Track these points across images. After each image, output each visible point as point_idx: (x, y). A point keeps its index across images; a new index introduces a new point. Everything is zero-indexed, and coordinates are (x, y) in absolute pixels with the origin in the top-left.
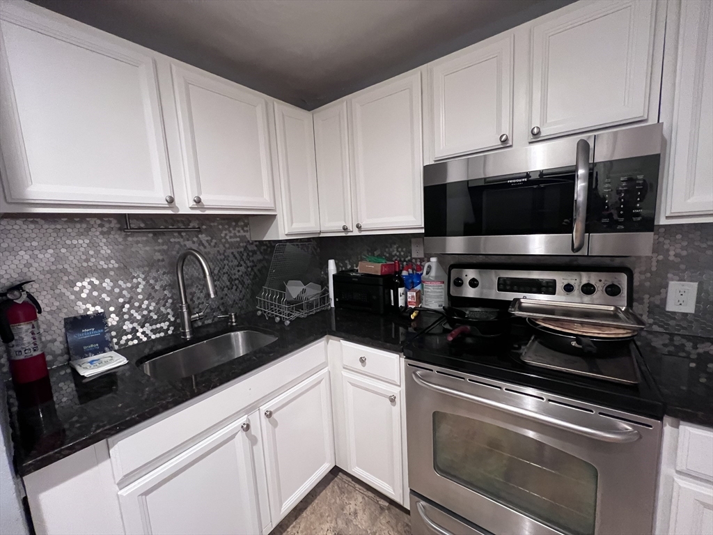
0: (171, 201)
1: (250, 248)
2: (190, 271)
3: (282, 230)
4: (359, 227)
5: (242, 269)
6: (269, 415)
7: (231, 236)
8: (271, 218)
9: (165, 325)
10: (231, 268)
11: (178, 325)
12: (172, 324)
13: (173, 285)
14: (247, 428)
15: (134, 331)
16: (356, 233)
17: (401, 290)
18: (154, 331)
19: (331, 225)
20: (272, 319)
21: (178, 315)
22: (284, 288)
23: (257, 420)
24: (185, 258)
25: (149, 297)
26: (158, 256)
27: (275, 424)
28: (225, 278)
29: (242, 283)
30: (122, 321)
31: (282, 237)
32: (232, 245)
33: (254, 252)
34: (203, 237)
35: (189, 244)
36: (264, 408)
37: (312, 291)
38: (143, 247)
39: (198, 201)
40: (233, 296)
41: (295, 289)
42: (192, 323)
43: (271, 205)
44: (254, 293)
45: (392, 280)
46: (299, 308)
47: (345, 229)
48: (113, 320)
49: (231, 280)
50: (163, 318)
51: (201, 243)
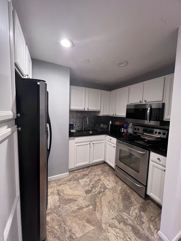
0: (84, 109)
1: (96, 117)
2: (85, 120)
3: (101, 114)
4: (116, 115)
5: (93, 121)
6: (93, 144)
7: (92, 114)
8: (99, 112)
9: (80, 128)
10: (92, 120)
11: (82, 128)
12: (81, 128)
13: (82, 122)
14: (90, 144)
15: (76, 128)
16: (115, 116)
17: (122, 129)
18: (79, 129)
19: (111, 114)
20: (97, 130)
21: (83, 127)
22: (100, 125)
23: (92, 144)
24: (85, 117)
25: (79, 123)
26: (81, 117)
27: (94, 146)
28: (90, 122)
29: (93, 123)
30: (75, 126)
31: (101, 115)
32: (92, 116)
33: (96, 118)
34: (88, 114)
35: (86, 115)
36: (93, 142)
37: (105, 126)
38: (79, 115)
39: (88, 109)
40: (91, 125)
41: (102, 125)
42: (84, 128)
43: (100, 110)
44: (95, 125)
45: (121, 127)
46: (102, 129)
47: (113, 115)
48: (74, 125)
49: (91, 122)
50: (80, 127)
51: (87, 115)
